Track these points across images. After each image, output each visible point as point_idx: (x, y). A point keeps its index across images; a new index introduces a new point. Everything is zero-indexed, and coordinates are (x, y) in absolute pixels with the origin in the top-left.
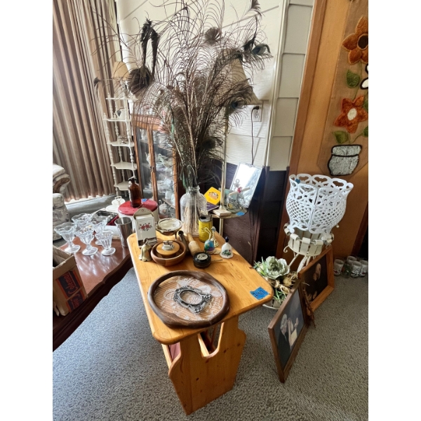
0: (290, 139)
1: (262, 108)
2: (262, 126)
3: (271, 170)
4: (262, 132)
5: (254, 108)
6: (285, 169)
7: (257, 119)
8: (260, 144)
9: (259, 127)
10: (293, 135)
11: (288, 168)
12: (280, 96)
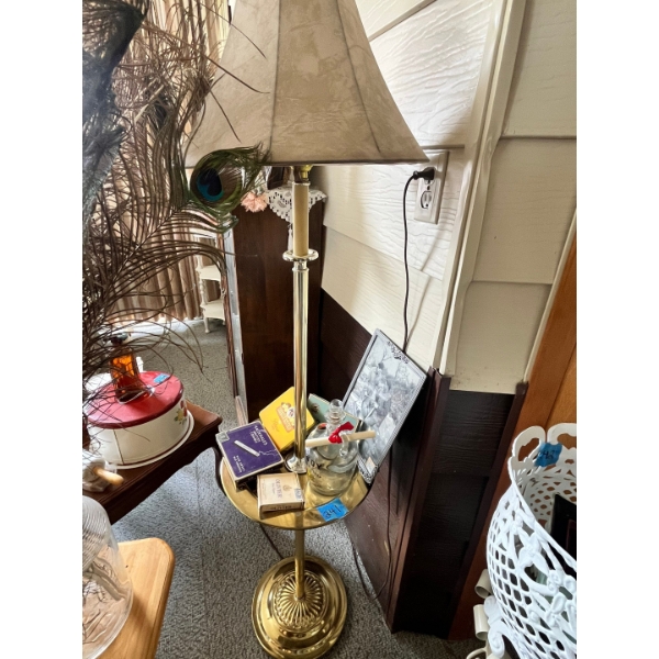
0: (540, 293)
1: (444, 176)
2: (438, 238)
3: (454, 387)
4: (437, 257)
5: (416, 176)
6: (511, 390)
7: (426, 213)
8: (428, 296)
9: (431, 240)
10: (555, 282)
11: (521, 387)
12: (509, 132)
